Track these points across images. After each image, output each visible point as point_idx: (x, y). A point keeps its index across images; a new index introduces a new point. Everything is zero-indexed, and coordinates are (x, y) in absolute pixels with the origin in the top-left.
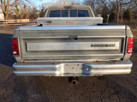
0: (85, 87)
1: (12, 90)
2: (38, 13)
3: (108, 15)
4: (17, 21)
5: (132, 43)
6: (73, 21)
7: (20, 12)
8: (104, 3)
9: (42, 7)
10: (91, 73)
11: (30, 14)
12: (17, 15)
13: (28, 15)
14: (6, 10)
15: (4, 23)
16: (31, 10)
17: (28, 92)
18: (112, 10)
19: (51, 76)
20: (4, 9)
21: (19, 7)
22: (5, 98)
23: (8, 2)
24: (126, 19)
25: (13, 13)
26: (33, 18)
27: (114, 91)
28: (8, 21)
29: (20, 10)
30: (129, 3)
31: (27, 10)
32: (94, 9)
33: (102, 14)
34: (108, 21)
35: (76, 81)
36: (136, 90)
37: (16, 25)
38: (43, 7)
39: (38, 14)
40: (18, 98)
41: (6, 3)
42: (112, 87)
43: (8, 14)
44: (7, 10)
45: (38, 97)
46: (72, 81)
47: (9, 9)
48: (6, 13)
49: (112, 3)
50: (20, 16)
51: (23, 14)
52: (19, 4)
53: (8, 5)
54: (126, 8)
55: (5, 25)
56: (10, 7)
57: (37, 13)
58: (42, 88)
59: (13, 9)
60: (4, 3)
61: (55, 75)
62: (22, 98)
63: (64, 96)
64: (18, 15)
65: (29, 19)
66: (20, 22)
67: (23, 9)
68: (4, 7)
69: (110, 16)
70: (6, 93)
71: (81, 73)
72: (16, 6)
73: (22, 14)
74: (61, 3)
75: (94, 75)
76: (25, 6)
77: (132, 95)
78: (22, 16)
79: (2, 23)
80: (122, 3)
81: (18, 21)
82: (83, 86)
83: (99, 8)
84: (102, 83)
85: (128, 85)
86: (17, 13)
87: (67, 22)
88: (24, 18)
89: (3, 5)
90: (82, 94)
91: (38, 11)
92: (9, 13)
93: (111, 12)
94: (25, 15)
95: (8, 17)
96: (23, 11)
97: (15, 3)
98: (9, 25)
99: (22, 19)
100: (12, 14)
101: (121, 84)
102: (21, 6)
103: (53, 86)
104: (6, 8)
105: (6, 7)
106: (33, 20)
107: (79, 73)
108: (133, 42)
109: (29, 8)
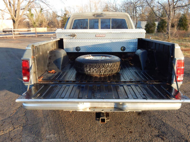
0: (118, 125)
1: (22, 128)
2: (59, 19)
3: (157, 23)
4: (30, 31)
5: (182, 68)
6: (105, 34)
7: (34, 18)
8: (150, 6)
9: (64, 11)
10: (126, 108)
11: (48, 20)
12: (30, 22)
13: (46, 22)
14: (15, 16)
15: (13, 33)
16: (49, 15)
17: (43, 130)
18: (162, 16)
19: (72, 111)
20: (13, 14)
21: (33, 11)
22: (12, 139)
23: (19, 5)
24: (181, 28)
25: (25, 19)
26: (52, 26)
27: (159, 132)
28: (18, 31)
29: (34, 16)
30: (186, 6)
31: (44, 14)
32: (137, 14)
33: (147, 21)
34: (156, 30)
35: (106, 118)
36: (189, 131)
37: (29, 36)
38: (66, 11)
39: (59, 21)
40: (29, 138)
41: (16, 6)
42: (156, 127)
43: (18, 21)
44: (17, 16)
45: (55, 138)
46: (101, 118)
47: (21, 14)
48: (15, 19)
49: (162, 5)
50: (35, 23)
51: (39, 20)
52: (33, 7)
53: (19, 9)
54: (182, 13)
55: (13, 36)
56: (21, 12)
57: (57, 19)
58: (61, 126)
59: (25, 13)
60: (13, 5)
61: (78, 109)
62: (34, 139)
63: (89, 138)
64: (33, 22)
65: (47, 28)
66: (35, 32)
67: (39, 13)
68: (13, 12)
69: (159, 24)
70: (13, 131)
71: (112, 107)
72: (30, 10)
73: (37, 20)
74: (90, 6)
75: (129, 110)
76: (42, 9)
77: (183, 139)
78: (37, 24)
79: (10, 33)
80: (175, 6)
81: (32, 30)
82: (116, 124)
83: (143, 12)
84: (143, 121)
85: (178, 124)
86: (31, 19)
87: (97, 36)
88: (41, 25)
89: (12, 8)
90: (115, 135)
91: (59, 16)
92: (19, 19)
93: (161, 19)
94: (41, 22)
95: (18, 25)
96: (38, 16)
97: (29, 6)
98: (20, 37)
99: (37, 27)
100: (23, 20)
101: (169, 123)
102: (36, 10)
103: (76, 123)
104: (16, 13)
105: (16, 11)
106: (53, 28)
107: (109, 108)
108: (184, 66)
109: (47, 12)
